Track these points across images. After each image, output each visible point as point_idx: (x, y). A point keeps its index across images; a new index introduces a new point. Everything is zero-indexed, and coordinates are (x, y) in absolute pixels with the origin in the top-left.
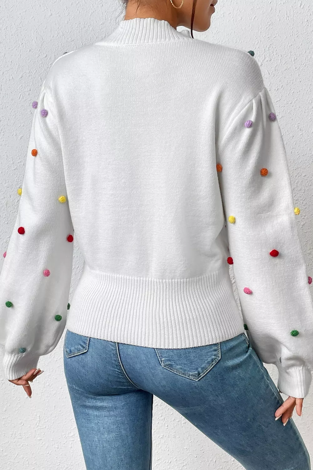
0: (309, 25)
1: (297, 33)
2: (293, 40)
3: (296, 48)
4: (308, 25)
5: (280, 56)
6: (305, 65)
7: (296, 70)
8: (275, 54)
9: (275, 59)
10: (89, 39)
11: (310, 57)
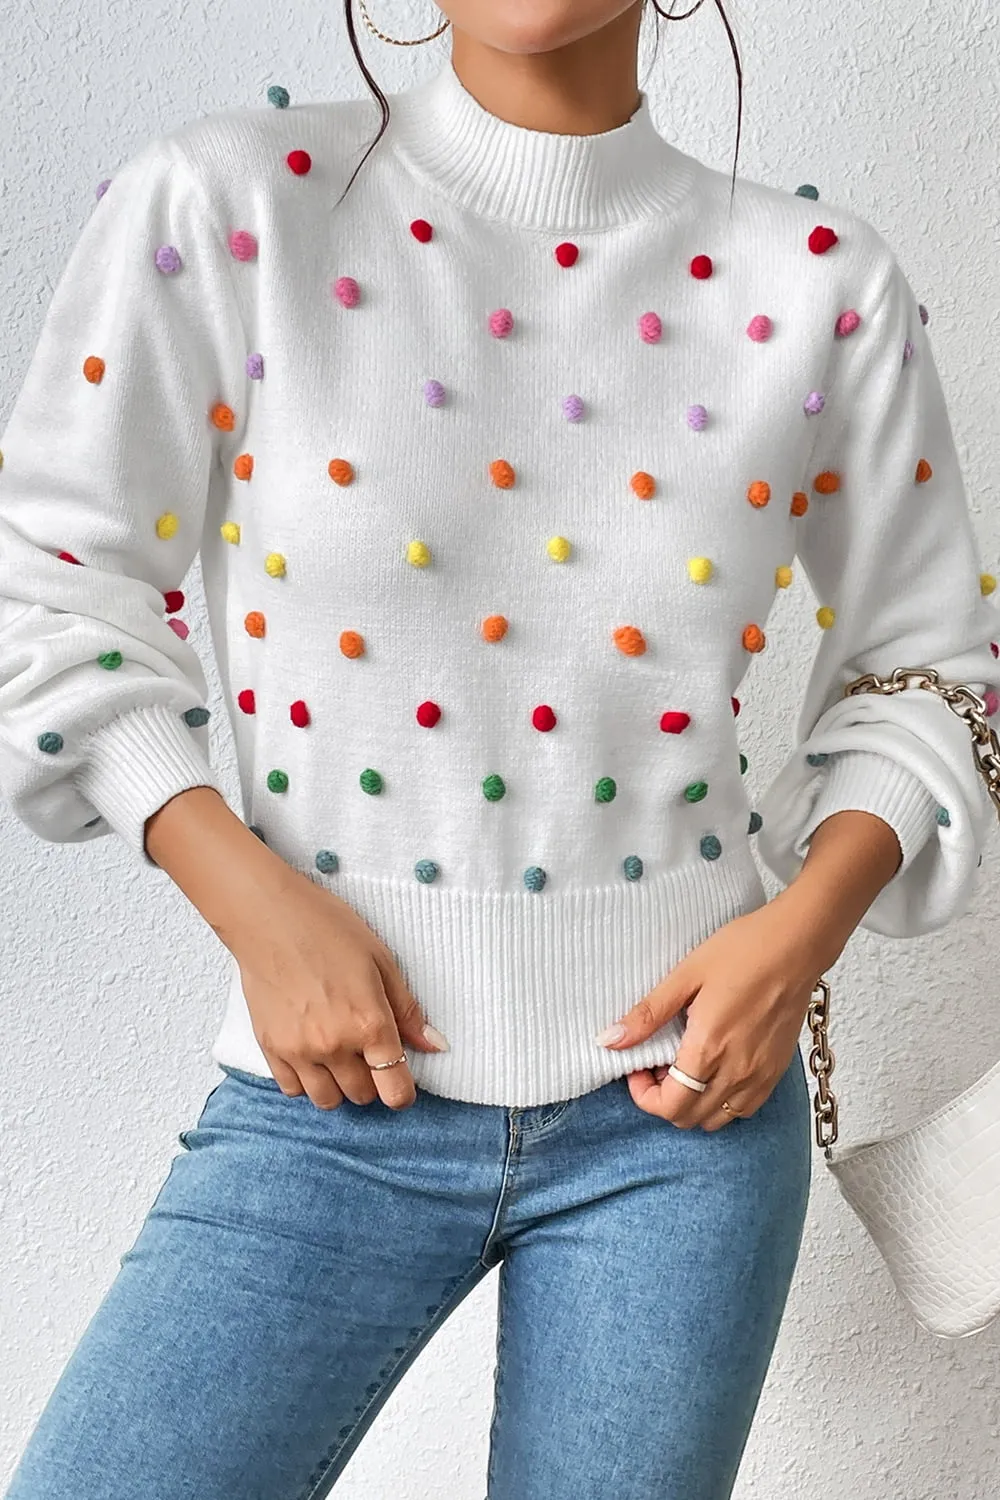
0: (814, 11)
1: (772, 36)
2: (759, 61)
3: (767, 92)
4: (809, 11)
5: (707, 129)
6: (800, 149)
7: (767, 171)
8: (691, 118)
9: (692, 138)
10: (20, 45)
11: (819, 121)
